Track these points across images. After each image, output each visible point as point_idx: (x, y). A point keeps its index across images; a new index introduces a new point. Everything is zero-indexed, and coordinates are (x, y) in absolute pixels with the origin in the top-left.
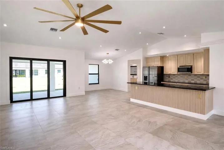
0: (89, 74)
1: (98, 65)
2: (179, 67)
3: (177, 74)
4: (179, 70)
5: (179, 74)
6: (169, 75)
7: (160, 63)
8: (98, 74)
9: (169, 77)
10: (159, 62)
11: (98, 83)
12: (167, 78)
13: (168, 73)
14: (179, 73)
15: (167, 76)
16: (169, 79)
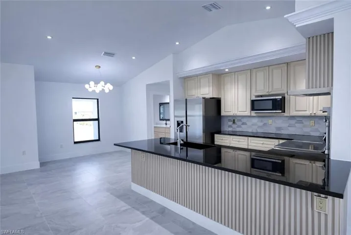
0: (75, 120)
1: (98, 99)
2: (254, 98)
3: (249, 114)
4: (255, 105)
5: (254, 115)
6: (234, 119)
7: (211, 89)
8: (98, 120)
9: (234, 122)
10: (209, 86)
11: (99, 140)
12: (230, 123)
13: (231, 114)
14: (253, 113)
15: (230, 120)
16: (234, 126)
